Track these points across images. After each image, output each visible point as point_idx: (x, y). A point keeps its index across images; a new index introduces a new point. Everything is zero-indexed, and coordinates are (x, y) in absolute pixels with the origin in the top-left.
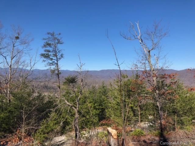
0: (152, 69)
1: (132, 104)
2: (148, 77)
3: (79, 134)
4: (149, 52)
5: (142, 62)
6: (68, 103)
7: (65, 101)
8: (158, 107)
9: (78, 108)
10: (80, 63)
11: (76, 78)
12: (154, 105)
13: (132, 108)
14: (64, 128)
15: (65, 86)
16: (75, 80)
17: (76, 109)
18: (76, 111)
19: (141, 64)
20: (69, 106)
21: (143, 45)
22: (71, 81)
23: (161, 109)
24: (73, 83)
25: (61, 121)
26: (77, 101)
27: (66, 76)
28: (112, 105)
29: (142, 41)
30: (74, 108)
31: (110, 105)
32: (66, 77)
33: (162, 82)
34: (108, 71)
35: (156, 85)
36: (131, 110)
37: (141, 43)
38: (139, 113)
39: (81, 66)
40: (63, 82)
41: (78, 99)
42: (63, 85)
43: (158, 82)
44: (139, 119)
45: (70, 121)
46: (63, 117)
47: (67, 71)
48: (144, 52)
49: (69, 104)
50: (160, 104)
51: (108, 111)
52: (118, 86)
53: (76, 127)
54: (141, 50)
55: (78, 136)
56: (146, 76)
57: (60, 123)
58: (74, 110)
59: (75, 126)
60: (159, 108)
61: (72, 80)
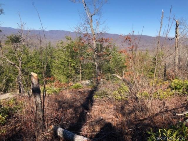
0: (93, 33)
1: (74, 64)
2: (88, 40)
3: (22, 89)
4: (91, 16)
5: (84, 26)
6: (9, 62)
7: (6, 60)
8: (95, 66)
9: (21, 66)
10: (21, 22)
11: (20, 37)
12: (93, 64)
13: (74, 66)
14: (7, 84)
15: (7, 45)
16: (20, 40)
17: (18, 67)
18: (19, 69)
19: (83, 28)
20: (11, 64)
21: (87, 9)
22: (15, 41)
23: (98, 68)
24: (17, 43)
25: (3, 78)
26: (20, 60)
27: (9, 34)
28: (56, 65)
29: (86, 5)
30: (17, 67)
31: (54, 64)
32: (9, 36)
33: (101, 45)
34: (57, 31)
35: (95, 48)
36: (73, 69)
37: (84, 7)
38: (81, 71)
39: (22, 26)
40: (5, 41)
41: (21, 58)
42: (5, 44)
43: (97, 45)
44: (80, 76)
45: (13, 78)
46: (6, 75)
47: (10, 29)
48: (87, 16)
49: (11, 62)
50: (97, 63)
51: (53, 70)
52: (62, 47)
53: (20, 83)
54: (84, 14)
55: (22, 91)
56: (87, 39)
57: (3, 80)
58: (17, 68)
59: (18, 82)
60: (97, 67)
61: (15, 39)
